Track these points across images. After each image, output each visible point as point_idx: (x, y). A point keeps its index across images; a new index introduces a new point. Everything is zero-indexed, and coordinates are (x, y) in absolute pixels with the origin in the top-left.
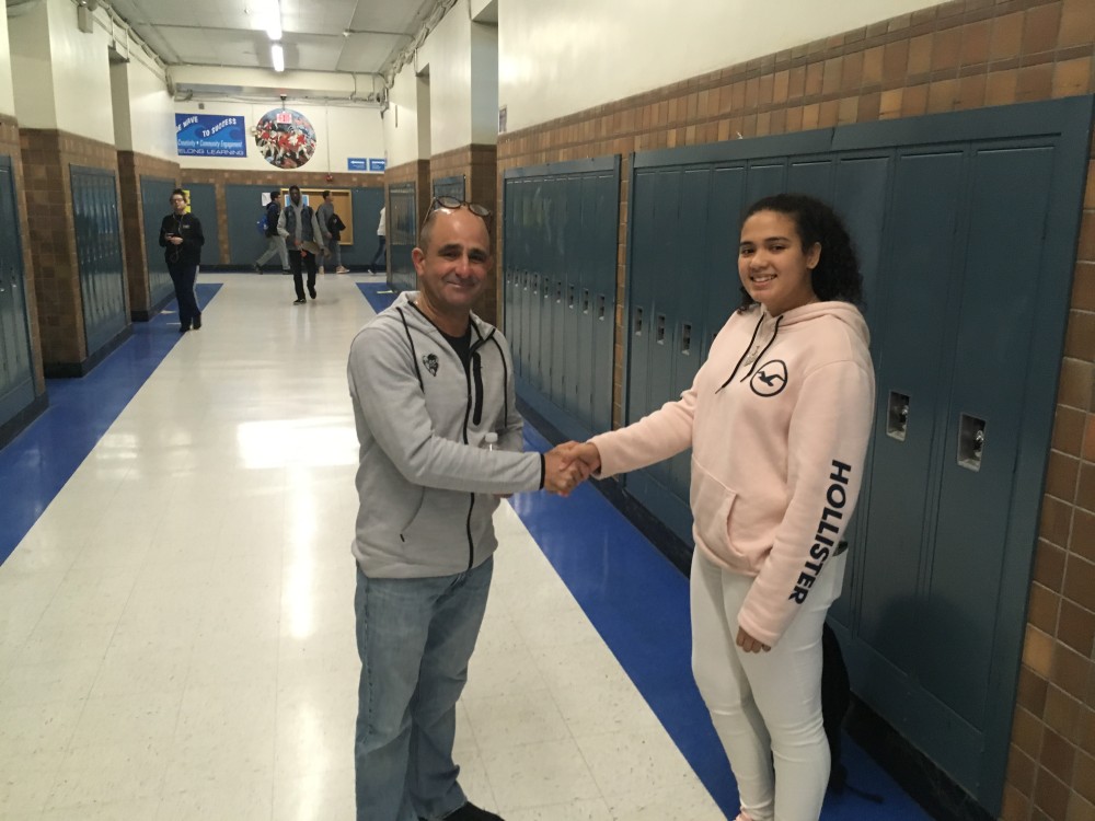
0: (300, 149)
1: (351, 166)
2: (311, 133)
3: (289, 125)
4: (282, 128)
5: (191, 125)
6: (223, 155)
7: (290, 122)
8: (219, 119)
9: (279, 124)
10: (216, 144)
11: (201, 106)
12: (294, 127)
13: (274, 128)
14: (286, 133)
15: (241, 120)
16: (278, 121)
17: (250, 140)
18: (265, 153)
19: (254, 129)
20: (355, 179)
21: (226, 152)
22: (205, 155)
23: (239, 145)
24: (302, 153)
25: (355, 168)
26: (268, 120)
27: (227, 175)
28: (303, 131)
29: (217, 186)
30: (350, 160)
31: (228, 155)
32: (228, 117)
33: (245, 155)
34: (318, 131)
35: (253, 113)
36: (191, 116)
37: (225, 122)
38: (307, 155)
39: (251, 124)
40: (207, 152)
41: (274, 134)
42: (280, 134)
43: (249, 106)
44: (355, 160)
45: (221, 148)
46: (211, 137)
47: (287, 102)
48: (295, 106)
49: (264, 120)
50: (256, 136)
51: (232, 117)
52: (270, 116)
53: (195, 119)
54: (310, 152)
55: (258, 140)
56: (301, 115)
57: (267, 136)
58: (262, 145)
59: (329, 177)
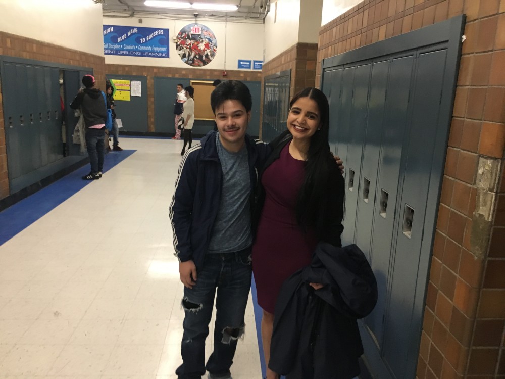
0: (205, 53)
1: (240, 66)
2: (214, 42)
3: (199, 35)
4: (195, 37)
5: (133, 34)
6: (154, 56)
7: (200, 33)
8: (151, 30)
9: (192, 35)
10: (149, 48)
11: (140, 21)
12: (202, 37)
13: (189, 38)
14: (197, 41)
15: (166, 31)
16: (192, 33)
17: (172, 46)
18: (181, 55)
19: (175, 38)
20: (242, 75)
21: (155, 54)
22: (142, 55)
23: (164, 49)
24: (207, 55)
25: (243, 67)
26: (185, 32)
27: (155, 70)
28: (209, 40)
29: (149, 78)
30: (240, 61)
31: (157, 56)
32: (158, 29)
33: (168, 57)
34: (219, 40)
35: (175, 27)
36: (133, 28)
37: (156, 33)
38: (210, 57)
39: (173, 35)
40: (143, 54)
41: (189, 42)
42: (193, 42)
43: (173, 22)
44: (244, 61)
45: (152, 52)
46: (146, 43)
47: (198, 19)
48: (203, 22)
49: (182, 32)
50: (176, 43)
51: (161, 29)
52: (187, 29)
53: (136, 30)
54: (213, 55)
55: (177, 46)
56: (208, 28)
57: (183, 43)
58: (180, 50)
59: (224, 73)
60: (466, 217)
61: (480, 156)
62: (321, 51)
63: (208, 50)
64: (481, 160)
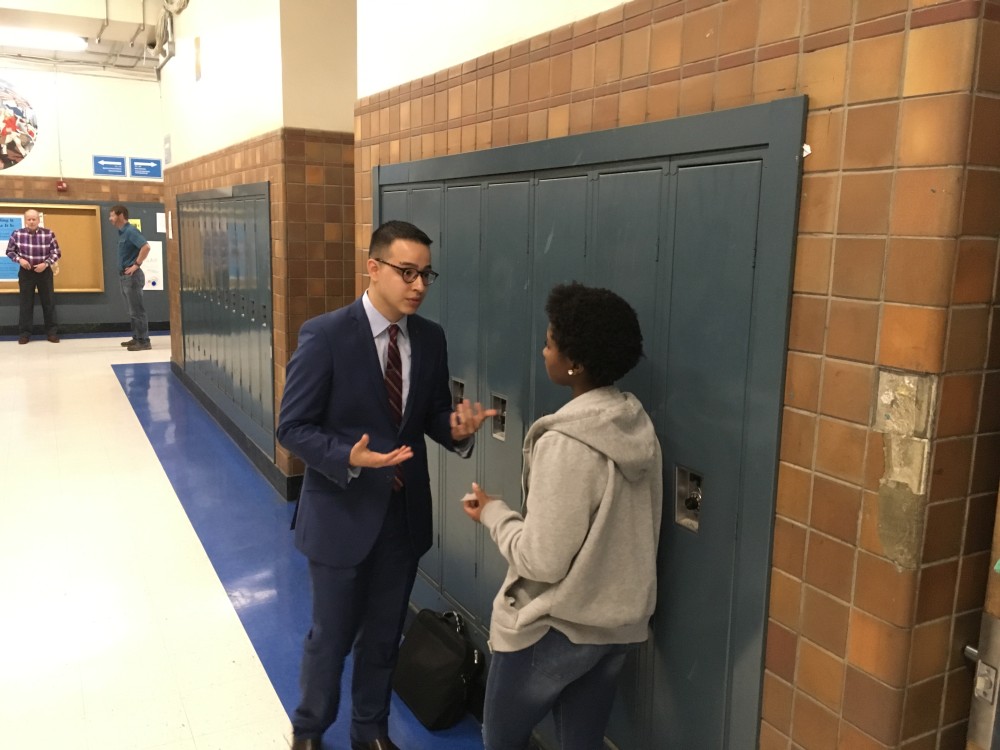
1: (98, 169)
2: (28, 114)
20: (105, 189)
25: (106, 172)
30: (97, 159)
34: (41, 111)
44: (106, 159)
56: (10, 85)
59: (60, 183)
60: (859, 488)
61: (880, 369)
62: (365, 150)
63: (14, 134)
64: (885, 377)
